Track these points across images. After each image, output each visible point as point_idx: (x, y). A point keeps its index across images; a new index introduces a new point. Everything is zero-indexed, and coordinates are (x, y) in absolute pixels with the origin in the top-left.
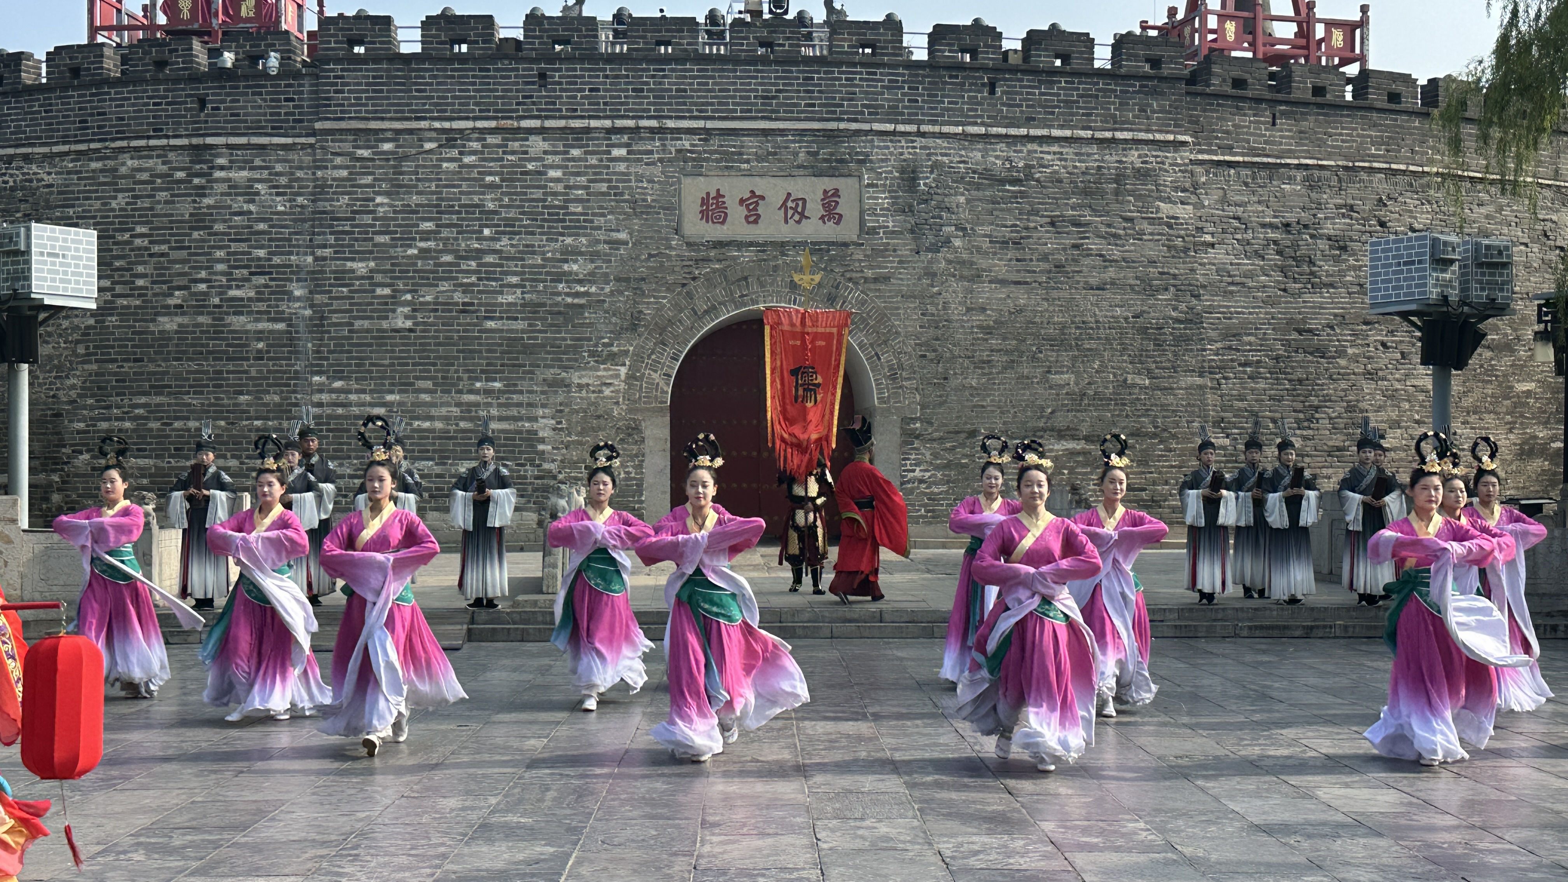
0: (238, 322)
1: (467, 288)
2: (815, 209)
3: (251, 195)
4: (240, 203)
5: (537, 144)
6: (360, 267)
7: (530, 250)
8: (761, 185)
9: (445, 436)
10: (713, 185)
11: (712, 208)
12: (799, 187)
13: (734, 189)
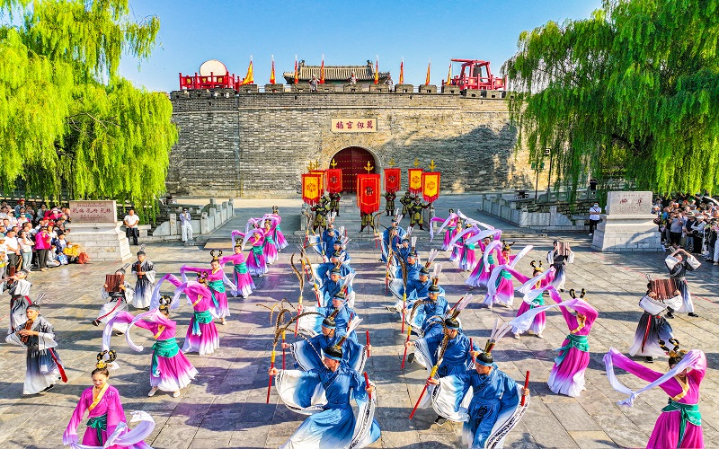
0: (221, 151)
1: (277, 143)
2: (366, 125)
4: (220, 126)
5: (294, 112)
7: (293, 135)
8: (351, 120)
9: (273, 175)
10: (340, 120)
11: (339, 125)
12: (362, 120)
13: (345, 121)
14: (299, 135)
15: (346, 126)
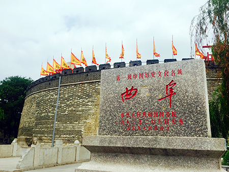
0: (49, 114)
1: (75, 107)
3: (53, 96)
4: (51, 97)
6: (63, 105)
7: (84, 101)
9: (70, 131)
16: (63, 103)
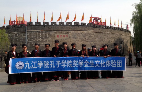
2: (66, 36)
3: (22, 36)
5: (44, 32)
7: (44, 40)
10: (58, 35)
11: (58, 36)
12: (64, 35)
13: (60, 35)
14: (46, 40)
15: (60, 36)
16: (31, 41)
